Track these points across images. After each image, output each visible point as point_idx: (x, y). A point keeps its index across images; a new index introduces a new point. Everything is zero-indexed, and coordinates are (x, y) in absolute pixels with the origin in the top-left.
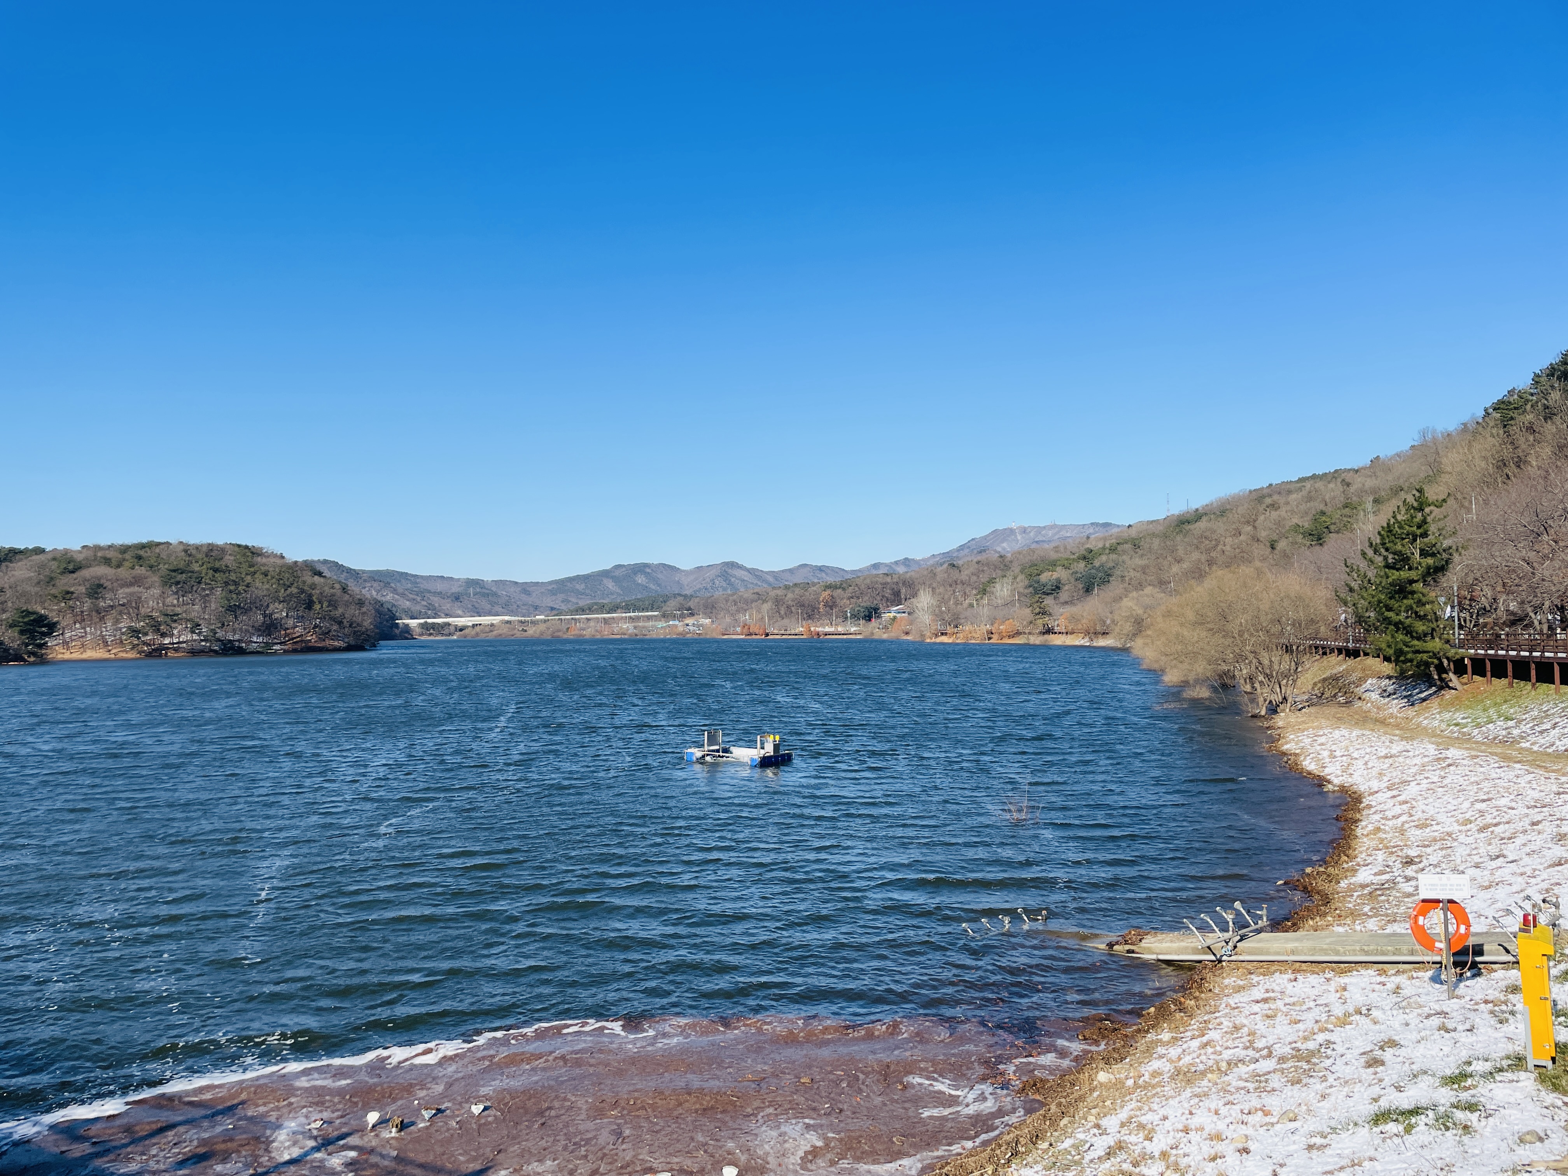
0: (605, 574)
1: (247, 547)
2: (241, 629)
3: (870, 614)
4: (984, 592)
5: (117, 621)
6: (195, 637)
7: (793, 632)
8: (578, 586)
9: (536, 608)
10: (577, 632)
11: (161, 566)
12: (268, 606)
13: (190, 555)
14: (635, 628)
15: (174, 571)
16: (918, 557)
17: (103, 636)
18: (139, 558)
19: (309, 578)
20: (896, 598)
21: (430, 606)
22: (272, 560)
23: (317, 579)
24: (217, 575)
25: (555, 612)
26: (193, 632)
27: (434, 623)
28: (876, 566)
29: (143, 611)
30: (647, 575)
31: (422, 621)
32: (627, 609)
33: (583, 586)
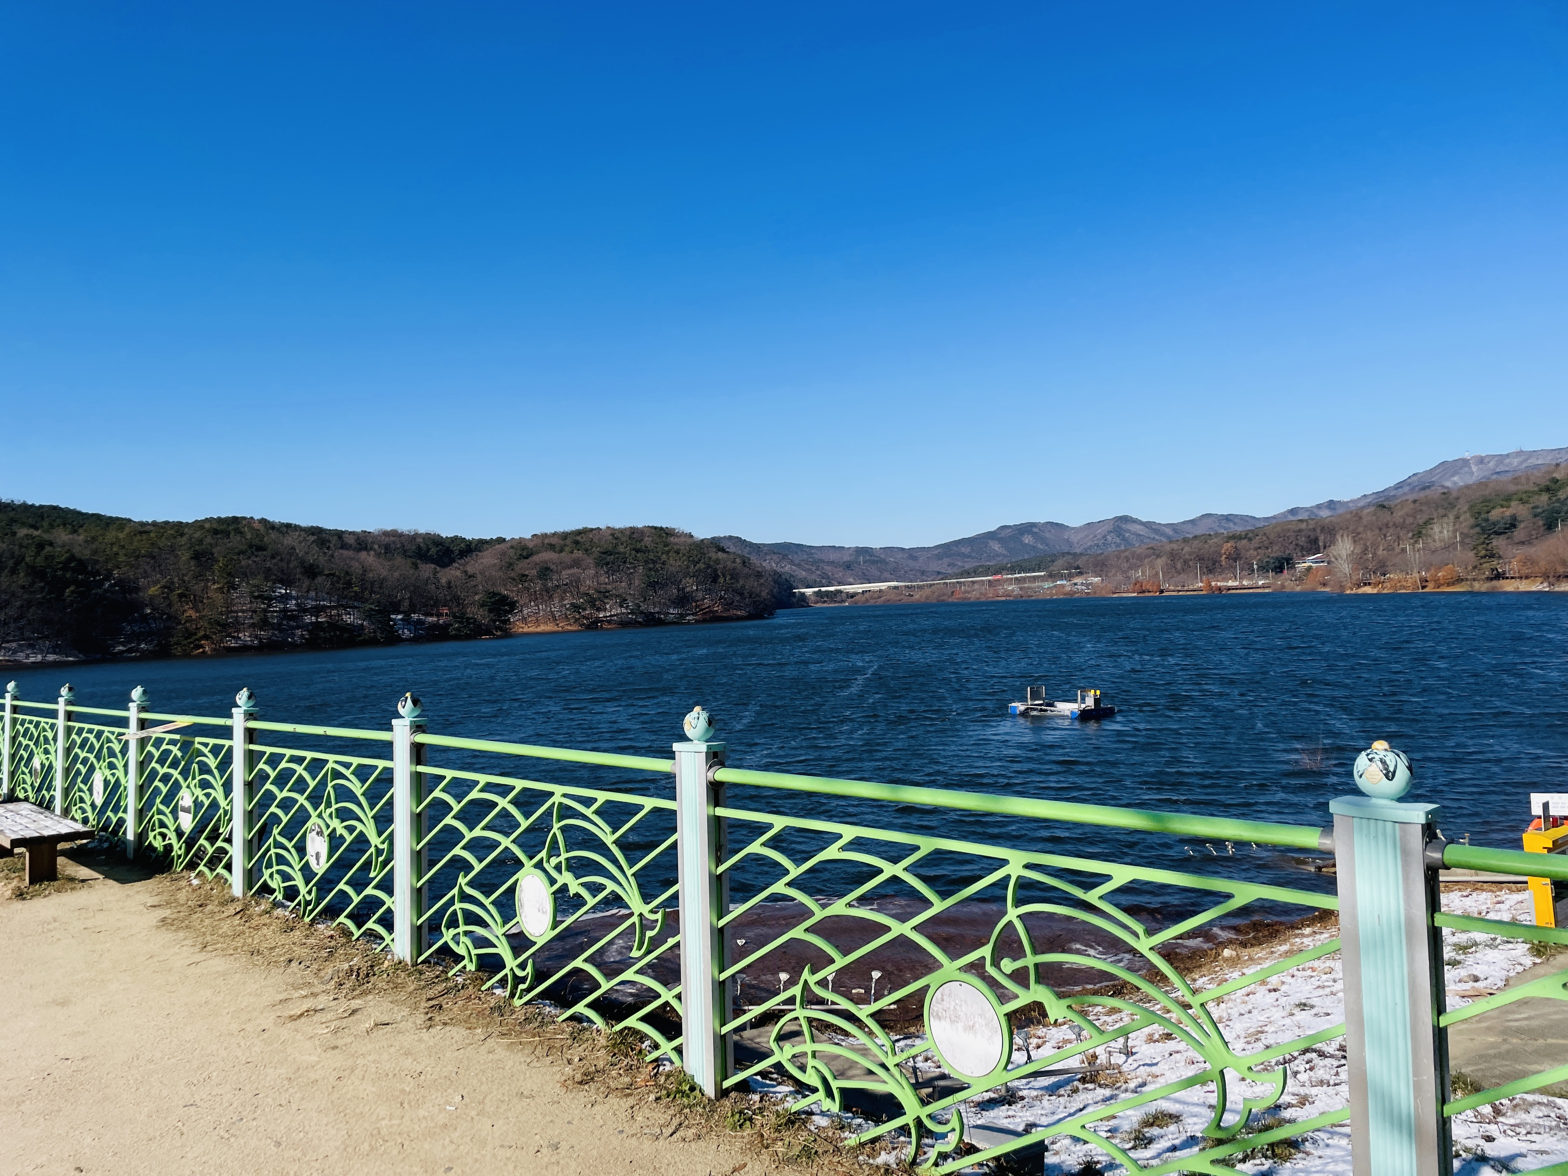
0: (990, 535)
1: (661, 529)
2: (660, 603)
3: (1281, 565)
4: (1418, 535)
5: (563, 599)
6: (624, 610)
7: (1191, 587)
8: (963, 550)
9: (923, 573)
10: (961, 595)
11: (594, 549)
12: (681, 581)
13: (616, 539)
14: (1021, 589)
15: (604, 553)
16: (1346, 499)
17: (552, 612)
18: (577, 543)
19: (713, 555)
20: (1313, 546)
21: (824, 576)
22: (682, 539)
23: (721, 555)
24: (638, 555)
25: (940, 576)
26: (621, 606)
27: (826, 591)
28: (1293, 511)
29: (582, 589)
30: (1034, 534)
31: (816, 589)
32: (1012, 570)
33: (969, 549)
